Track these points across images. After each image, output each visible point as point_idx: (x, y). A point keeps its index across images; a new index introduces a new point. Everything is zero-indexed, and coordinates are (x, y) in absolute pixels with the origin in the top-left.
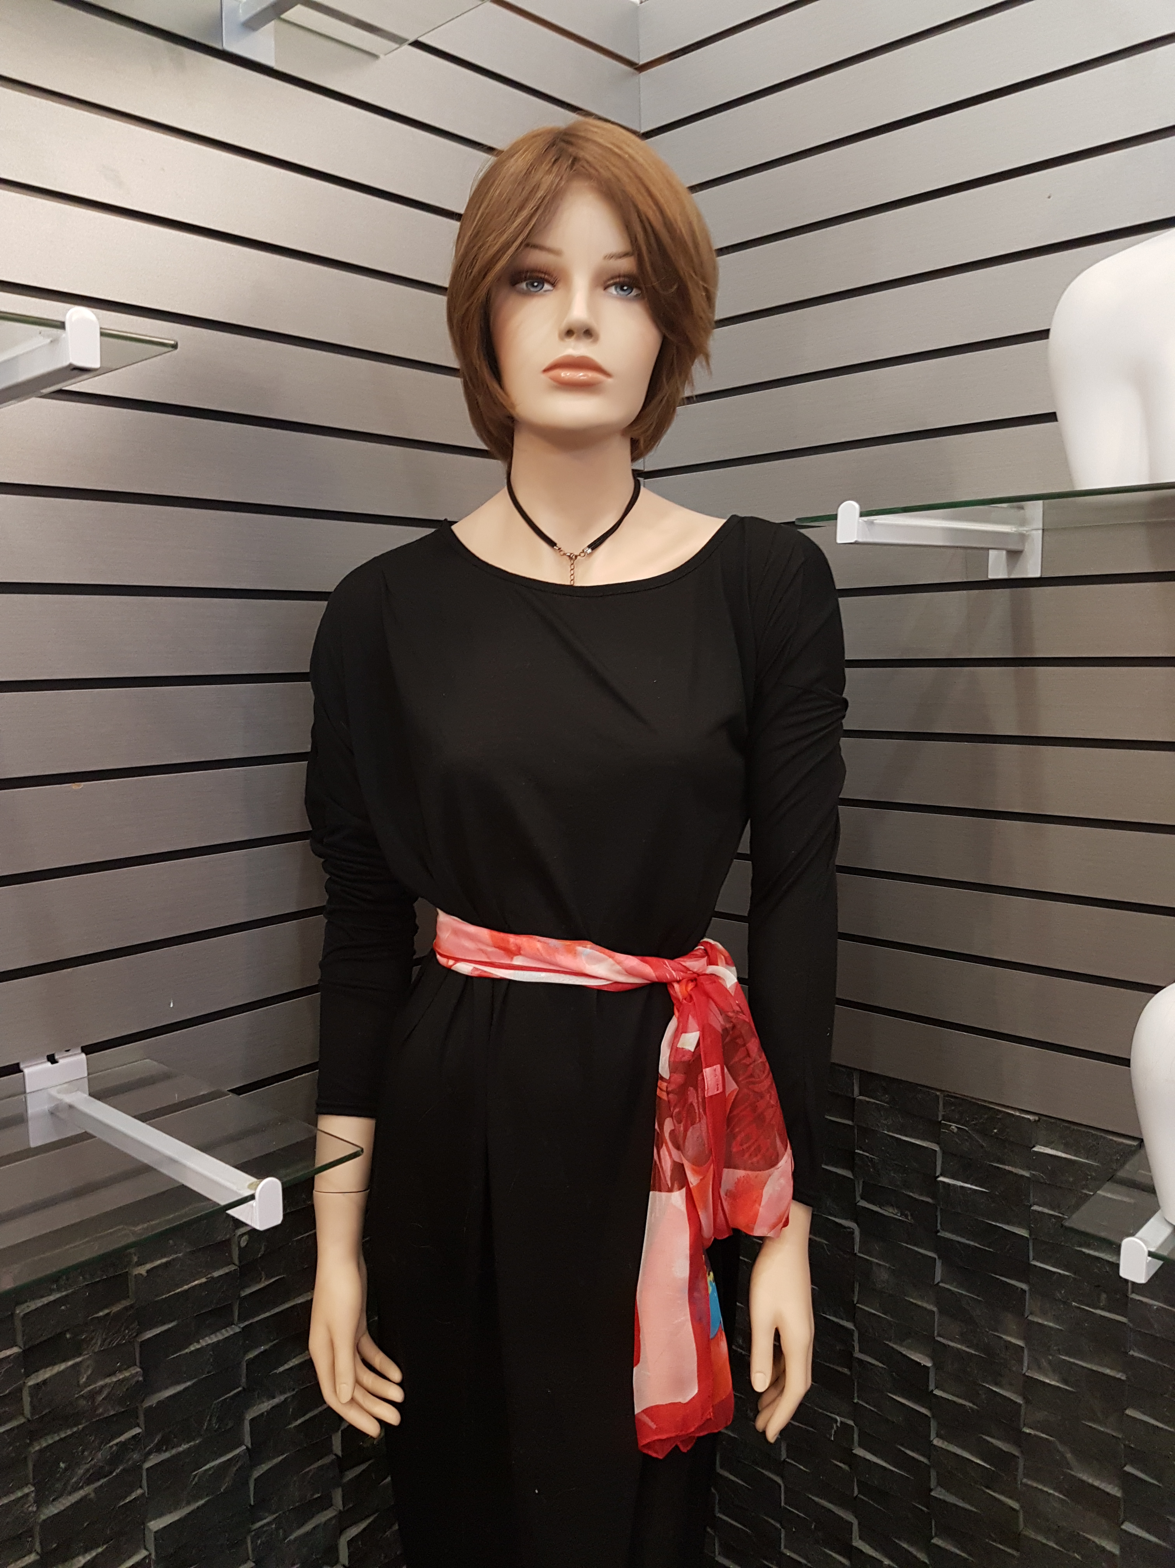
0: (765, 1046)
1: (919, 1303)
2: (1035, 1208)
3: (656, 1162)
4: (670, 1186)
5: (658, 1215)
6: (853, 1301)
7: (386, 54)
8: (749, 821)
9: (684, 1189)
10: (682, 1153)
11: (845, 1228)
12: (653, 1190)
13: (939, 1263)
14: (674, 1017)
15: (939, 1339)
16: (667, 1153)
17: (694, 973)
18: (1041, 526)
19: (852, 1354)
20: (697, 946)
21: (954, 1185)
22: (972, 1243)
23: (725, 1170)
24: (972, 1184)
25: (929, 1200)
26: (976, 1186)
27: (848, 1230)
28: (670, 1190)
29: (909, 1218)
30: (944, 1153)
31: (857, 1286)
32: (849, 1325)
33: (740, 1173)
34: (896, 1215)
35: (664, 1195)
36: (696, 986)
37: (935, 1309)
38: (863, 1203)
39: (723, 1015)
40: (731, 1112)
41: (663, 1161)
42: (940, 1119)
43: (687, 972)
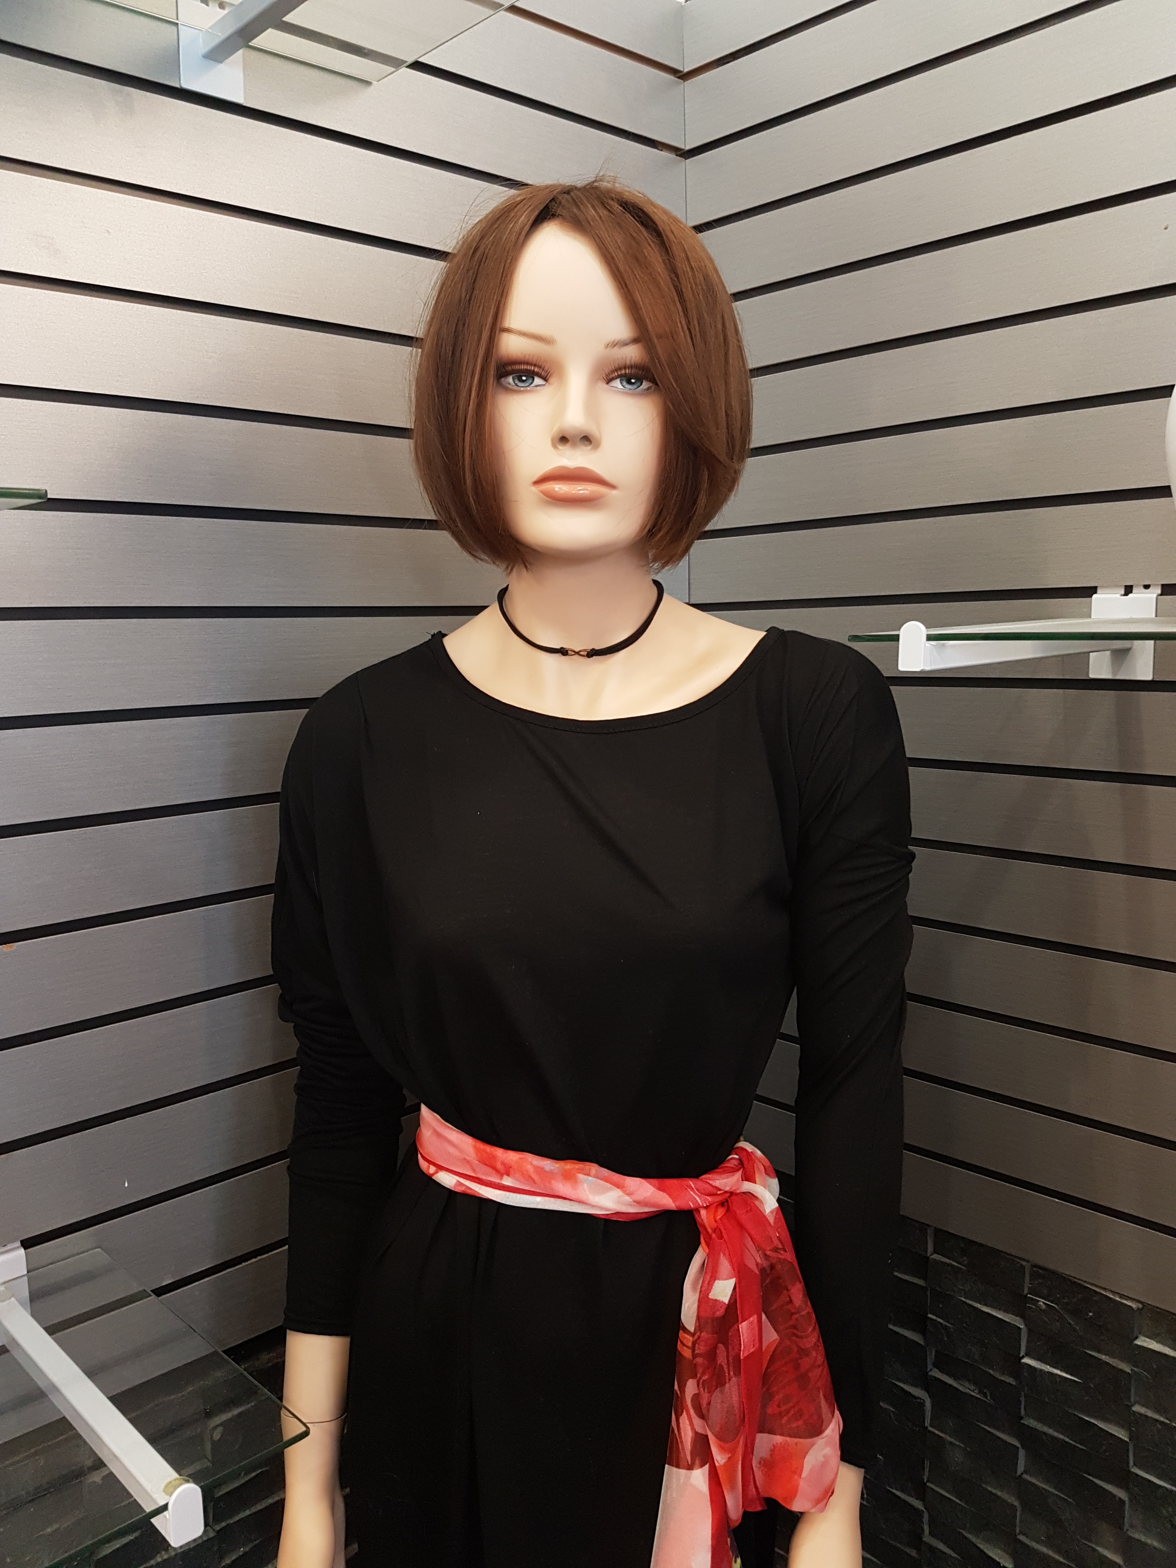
0: (810, 1292)
1: (999, 1494)
2: (1137, 1408)
3: (673, 1429)
4: (689, 1463)
5: (674, 1495)
6: (924, 1480)
7: (378, 81)
8: (795, 989)
9: (707, 1466)
10: (706, 1422)
11: (914, 1397)
12: (669, 1464)
13: (1022, 1453)
14: (700, 1249)
15: (1022, 1538)
16: (687, 1422)
17: (726, 1192)
19: (922, 1538)
20: (730, 1155)
21: (1041, 1370)
22: (1061, 1437)
23: (759, 1436)
24: (1061, 1371)
25: (1010, 1380)
26: (1067, 1373)
27: (919, 1400)
28: (690, 1468)
29: (989, 1398)
30: (1030, 1331)
31: (927, 1464)
32: (918, 1504)
33: (778, 1439)
34: (973, 1391)
35: (683, 1472)
36: (728, 1210)
37: (1016, 1503)
38: (936, 1373)
39: (760, 1252)
40: (767, 1368)
41: (682, 1431)
42: (1026, 1292)
43: (717, 1194)
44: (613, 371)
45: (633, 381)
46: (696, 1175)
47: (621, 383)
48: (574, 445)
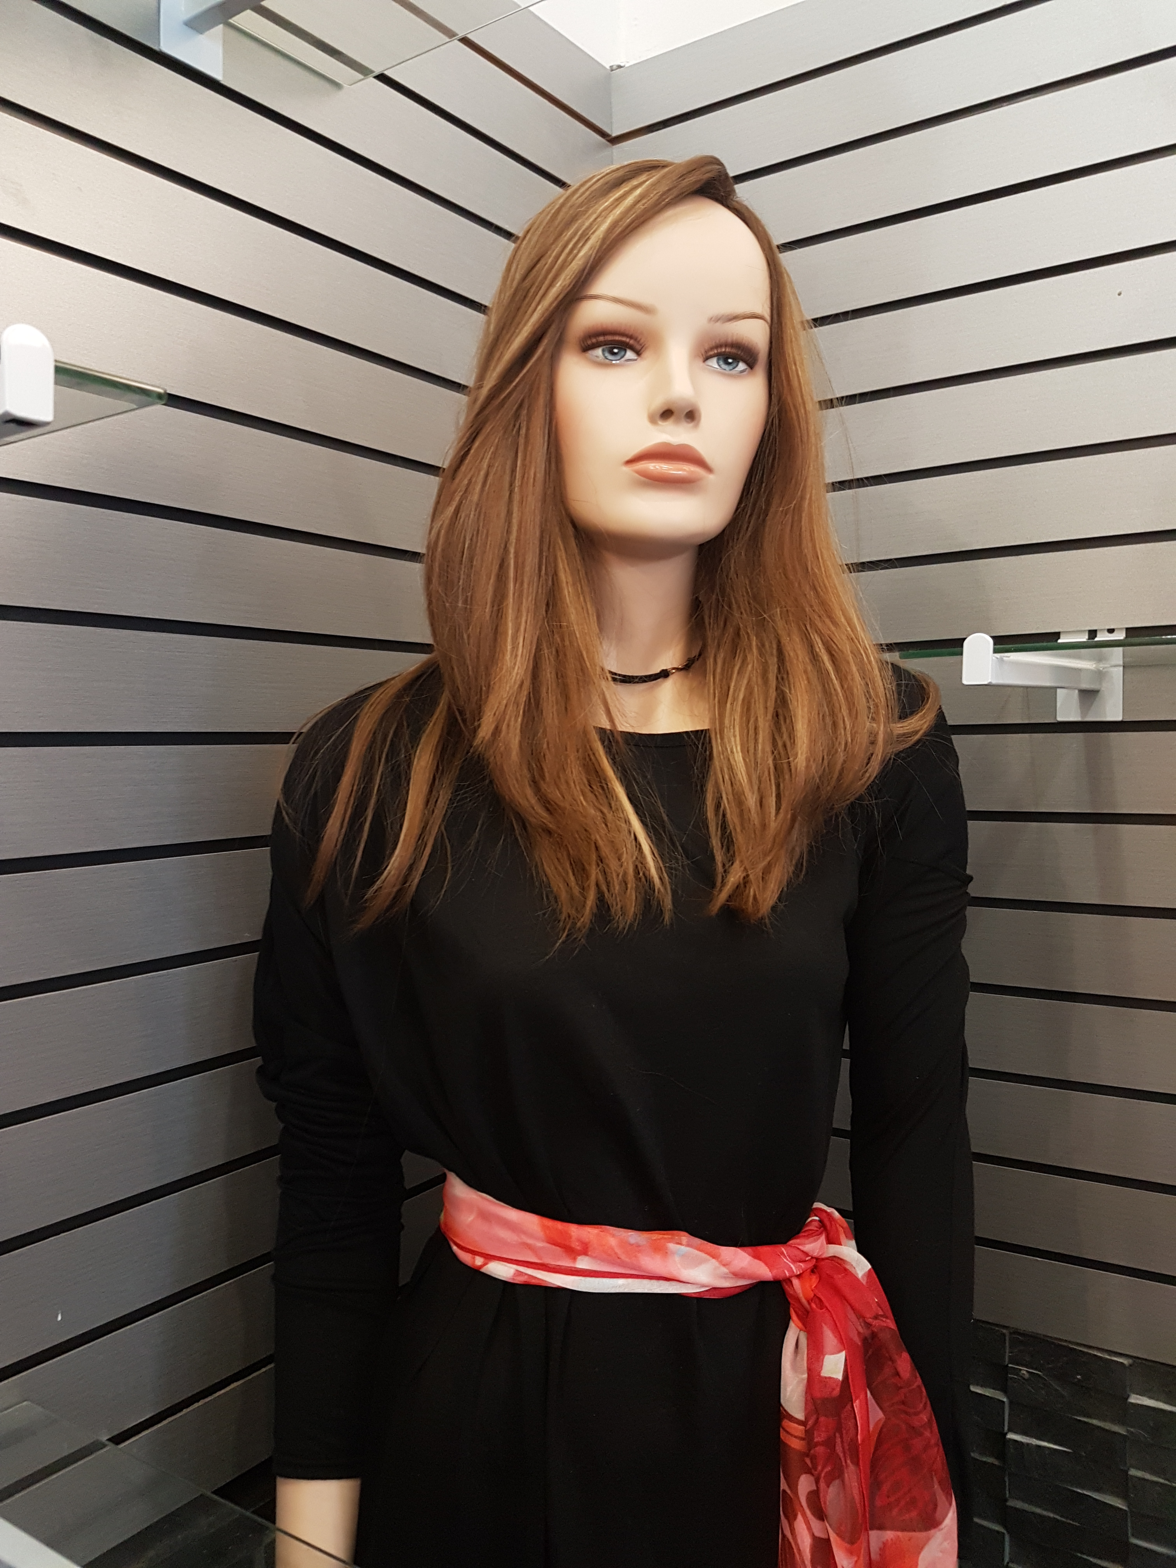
2: (1133, 1472)
3: (785, 1538)
7: (348, 85)
10: (826, 1522)
13: (1007, 1540)
14: (792, 1324)
16: (803, 1525)
17: (812, 1258)
18: (1121, 663)
20: (809, 1217)
21: (1028, 1444)
22: (1052, 1515)
24: (1049, 1442)
25: (994, 1462)
26: (1055, 1444)
30: (1011, 1403)
33: (891, 1535)
36: (820, 1278)
39: (860, 1320)
40: (874, 1453)
41: (799, 1537)
42: (1007, 1363)
43: (805, 1261)
44: (712, 349)
45: (730, 361)
46: (784, 1241)
47: (718, 363)
48: (678, 421)
